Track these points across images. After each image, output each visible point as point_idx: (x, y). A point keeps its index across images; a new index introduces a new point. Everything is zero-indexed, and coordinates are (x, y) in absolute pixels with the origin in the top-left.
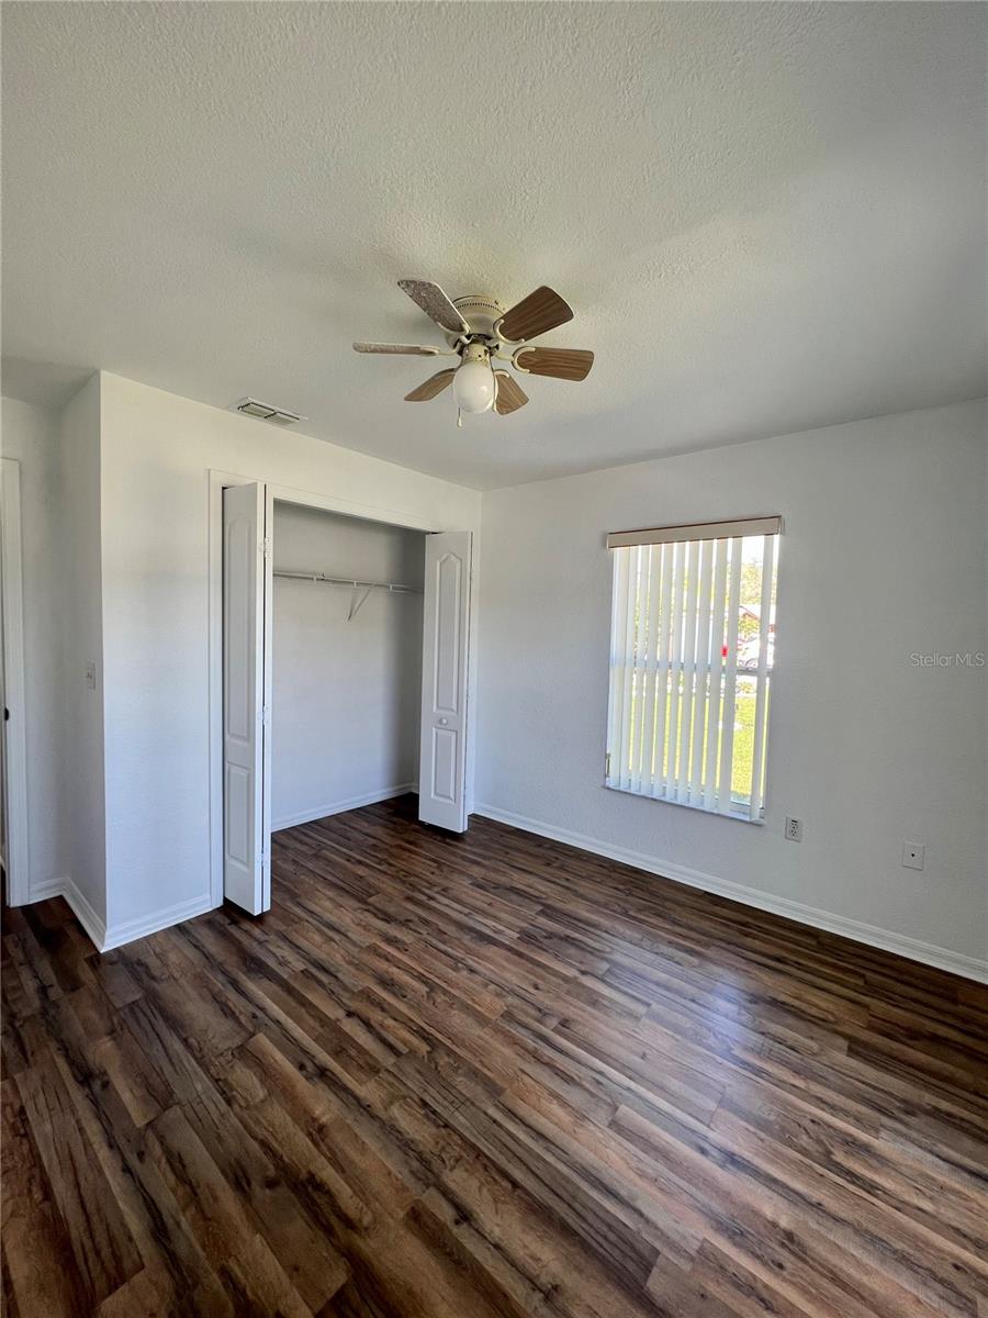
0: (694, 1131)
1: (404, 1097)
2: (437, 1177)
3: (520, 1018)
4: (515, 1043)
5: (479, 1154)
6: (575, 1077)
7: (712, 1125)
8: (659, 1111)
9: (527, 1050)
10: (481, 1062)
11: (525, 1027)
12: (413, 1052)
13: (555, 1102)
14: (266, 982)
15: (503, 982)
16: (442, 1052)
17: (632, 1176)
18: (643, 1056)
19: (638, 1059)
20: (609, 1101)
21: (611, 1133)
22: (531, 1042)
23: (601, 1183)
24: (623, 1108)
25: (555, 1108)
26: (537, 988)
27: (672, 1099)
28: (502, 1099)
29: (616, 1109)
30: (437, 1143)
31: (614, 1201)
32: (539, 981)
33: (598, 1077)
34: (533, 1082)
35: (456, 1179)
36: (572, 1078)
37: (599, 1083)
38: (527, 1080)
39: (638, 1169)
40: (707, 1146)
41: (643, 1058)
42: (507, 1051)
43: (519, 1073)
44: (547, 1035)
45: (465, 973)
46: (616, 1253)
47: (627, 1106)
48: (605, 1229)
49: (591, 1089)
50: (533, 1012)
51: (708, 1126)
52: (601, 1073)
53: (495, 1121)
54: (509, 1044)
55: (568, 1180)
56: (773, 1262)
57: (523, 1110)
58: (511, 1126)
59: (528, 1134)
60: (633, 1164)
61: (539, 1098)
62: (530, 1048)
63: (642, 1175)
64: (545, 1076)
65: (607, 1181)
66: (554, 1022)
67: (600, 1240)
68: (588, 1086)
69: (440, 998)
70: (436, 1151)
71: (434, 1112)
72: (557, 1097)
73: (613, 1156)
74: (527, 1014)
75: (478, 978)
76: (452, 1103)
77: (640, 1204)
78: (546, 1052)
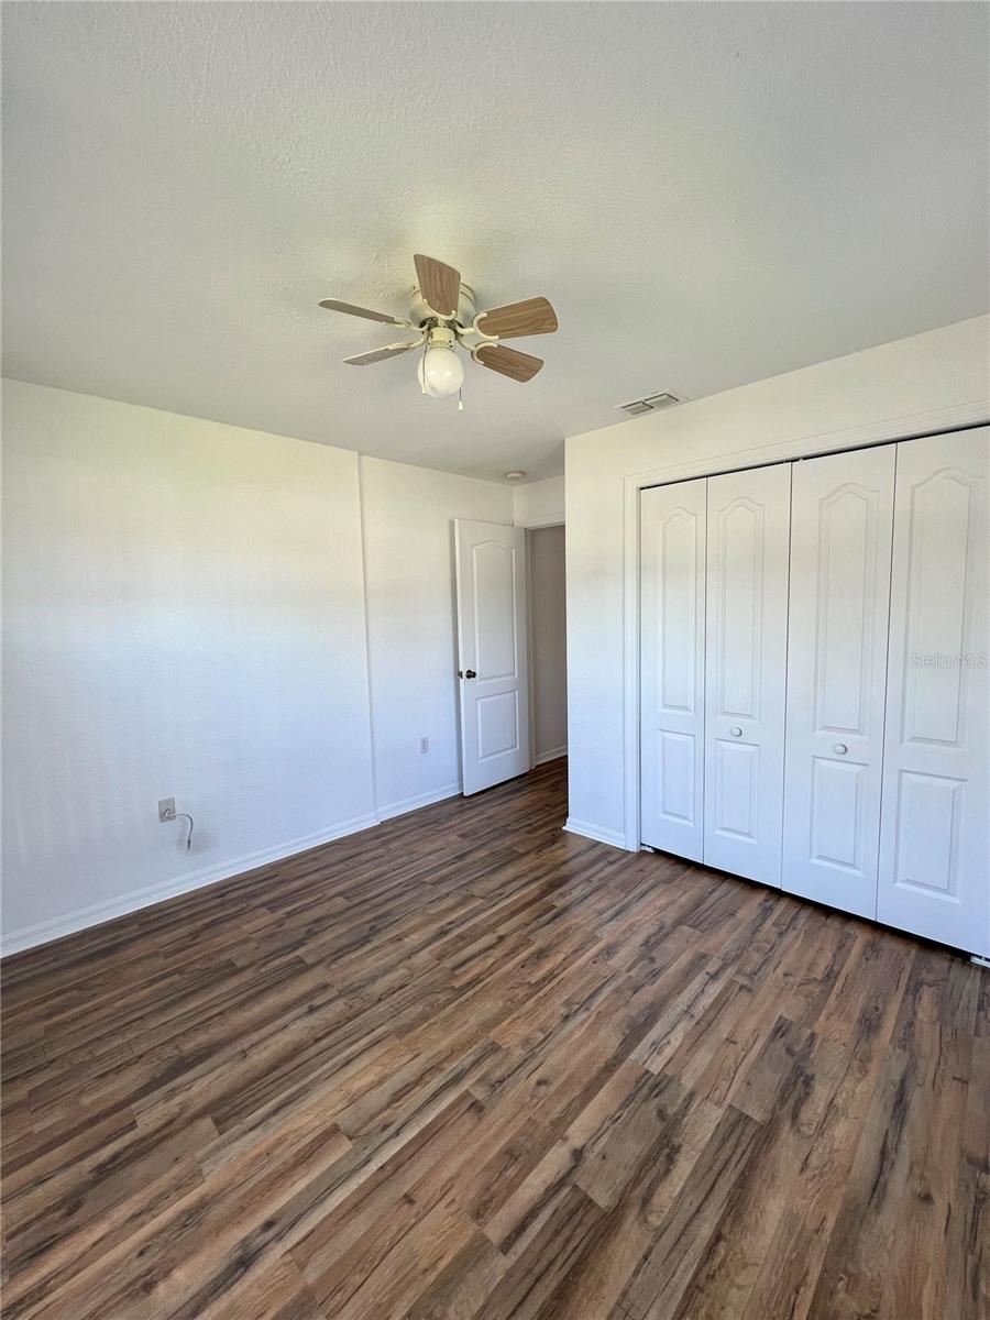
0: (292, 1225)
1: (412, 975)
2: (343, 996)
3: (488, 1061)
4: (453, 1052)
5: (349, 1019)
6: (399, 1103)
7: (289, 1258)
8: (331, 1189)
9: (442, 1062)
10: (435, 1023)
11: (476, 1063)
12: (456, 977)
13: (376, 1079)
14: (537, 892)
15: (550, 1046)
16: (452, 996)
17: (283, 1132)
18: (409, 1199)
19: (406, 1189)
20: (361, 1133)
21: (328, 1124)
22: (451, 1068)
23: (291, 1102)
24: (347, 1146)
25: (371, 1077)
26: (540, 1083)
27: (341, 1212)
28: (393, 1036)
29: (350, 1138)
30: (367, 995)
31: (272, 1110)
32: (553, 1088)
33: (392, 1129)
34: (401, 1063)
35: (340, 1005)
36: (397, 1101)
37: (385, 1127)
38: (408, 1057)
39: (286, 1140)
40: (271, 1233)
41: (406, 1196)
42: (444, 1044)
43: (417, 1052)
44: (460, 1085)
45: (563, 1011)
46: (238, 1101)
47: (349, 1152)
48: (257, 1096)
49: (380, 1117)
50: (497, 1074)
51: (290, 1251)
52: (397, 1133)
53: (373, 1030)
54: (454, 1047)
55: (303, 1077)
56: (149, 1246)
57: (377, 1051)
58: (363, 1042)
59: (354, 1053)
60: (291, 1136)
61: (385, 1066)
62: (446, 1065)
63: (280, 1142)
64: (408, 1074)
65: (290, 1107)
66: (480, 1094)
67: (252, 1092)
68: (385, 1114)
69: (521, 993)
70: (363, 995)
71: (394, 993)
72: (380, 1082)
73: (306, 1119)
74: (496, 1066)
75: (554, 1023)
76: (399, 1003)
77: (258, 1131)
78: (435, 1081)
